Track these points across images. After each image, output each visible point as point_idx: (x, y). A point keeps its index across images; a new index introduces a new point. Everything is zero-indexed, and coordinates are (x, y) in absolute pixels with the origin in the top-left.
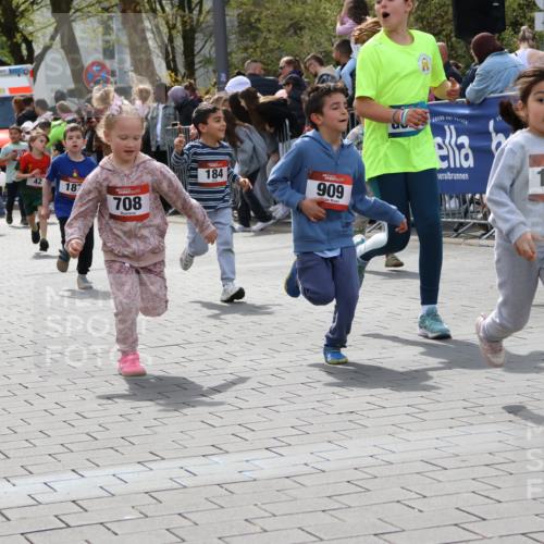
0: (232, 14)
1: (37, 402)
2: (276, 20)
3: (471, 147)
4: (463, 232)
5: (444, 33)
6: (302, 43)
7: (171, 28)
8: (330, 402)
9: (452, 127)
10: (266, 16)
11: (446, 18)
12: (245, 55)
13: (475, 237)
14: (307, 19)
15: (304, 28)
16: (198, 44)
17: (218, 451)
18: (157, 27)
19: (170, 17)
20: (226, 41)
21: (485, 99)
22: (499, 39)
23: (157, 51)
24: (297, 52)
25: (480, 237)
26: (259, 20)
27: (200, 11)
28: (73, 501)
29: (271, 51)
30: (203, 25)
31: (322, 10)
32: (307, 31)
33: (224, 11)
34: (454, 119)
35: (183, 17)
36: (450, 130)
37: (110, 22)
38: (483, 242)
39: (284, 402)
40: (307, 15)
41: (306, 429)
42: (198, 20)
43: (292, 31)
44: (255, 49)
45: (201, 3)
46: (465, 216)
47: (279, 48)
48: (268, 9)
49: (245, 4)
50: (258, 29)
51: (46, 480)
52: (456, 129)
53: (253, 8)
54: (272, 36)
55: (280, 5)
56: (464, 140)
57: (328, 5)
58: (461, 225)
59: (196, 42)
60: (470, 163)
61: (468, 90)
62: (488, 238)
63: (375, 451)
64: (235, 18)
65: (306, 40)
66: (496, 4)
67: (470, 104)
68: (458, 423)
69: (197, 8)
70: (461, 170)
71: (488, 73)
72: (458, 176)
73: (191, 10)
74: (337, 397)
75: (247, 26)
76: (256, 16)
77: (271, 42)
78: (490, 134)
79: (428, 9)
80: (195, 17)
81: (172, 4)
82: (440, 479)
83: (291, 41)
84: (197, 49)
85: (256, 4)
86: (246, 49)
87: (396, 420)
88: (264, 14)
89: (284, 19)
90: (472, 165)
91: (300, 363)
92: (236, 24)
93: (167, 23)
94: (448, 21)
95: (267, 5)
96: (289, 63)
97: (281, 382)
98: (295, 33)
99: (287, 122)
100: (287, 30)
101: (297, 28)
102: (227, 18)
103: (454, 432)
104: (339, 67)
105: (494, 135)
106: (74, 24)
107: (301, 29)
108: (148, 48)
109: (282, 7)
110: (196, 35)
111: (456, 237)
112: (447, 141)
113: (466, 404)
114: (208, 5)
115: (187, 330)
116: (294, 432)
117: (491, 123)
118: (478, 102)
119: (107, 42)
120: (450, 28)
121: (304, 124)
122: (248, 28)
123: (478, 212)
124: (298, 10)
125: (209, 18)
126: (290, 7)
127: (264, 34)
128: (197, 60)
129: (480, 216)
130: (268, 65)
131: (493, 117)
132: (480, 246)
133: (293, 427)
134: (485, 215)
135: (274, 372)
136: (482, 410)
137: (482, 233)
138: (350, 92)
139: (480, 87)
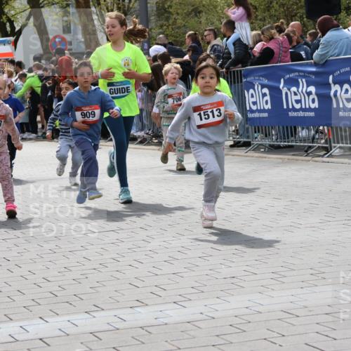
0: (152, 2)
2: (183, 6)
3: (317, 94)
4: (311, 153)
6: (200, 22)
8: (217, 270)
9: (304, 80)
14: (204, 6)
15: (202, 11)
19: (109, 4)
20: (148, 21)
24: (197, 29)
25: (323, 156)
26: (170, 7)
30: (132, 9)
32: (204, 14)
34: (306, 75)
35: (118, 4)
36: (303, 82)
38: (325, 159)
39: (186, 270)
41: (201, 289)
42: (128, 6)
43: (193, 13)
44: (168, 26)
46: (313, 142)
47: (185, 25)
54: (180, 17)
56: (312, 89)
58: (310, 147)
60: (316, 105)
61: (315, 54)
62: (328, 157)
63: (249, 304)
64: (154, 5)
65: (203, 20)
68: (306, 285)
70: (310, 110)
71: (329, 42)
72: (308, 114)
74: (223, 266)
76: (168, 4)
77: (179, 21)
83: (193, 21)
86: (162, 27)
87: (264, 283)
88: (174, 2)
89: (188, 5)
90: (317, 107)
91: (198, 243)
94: (302, 6)
97: (184, 256)
98: (196, 15)
99: (190, 77)
100: (190, 13)
103: (304, 291)
104: (226, 38)
105: (332, 85)
107: (199, 13)
111: (306, 156)
112: (300, 90)
113: (312, 271)
117: (331, 77)
122: (163, 11)
123: (322, 139)
125: (136, 5)
131: (332, 73)
132: (323, 162)
133: (193, 287)
134: (326, 141)
135: (180, 249)
136: (324, 275)
137: (324, 153)
138: (233, 56)
139: (323, 53)
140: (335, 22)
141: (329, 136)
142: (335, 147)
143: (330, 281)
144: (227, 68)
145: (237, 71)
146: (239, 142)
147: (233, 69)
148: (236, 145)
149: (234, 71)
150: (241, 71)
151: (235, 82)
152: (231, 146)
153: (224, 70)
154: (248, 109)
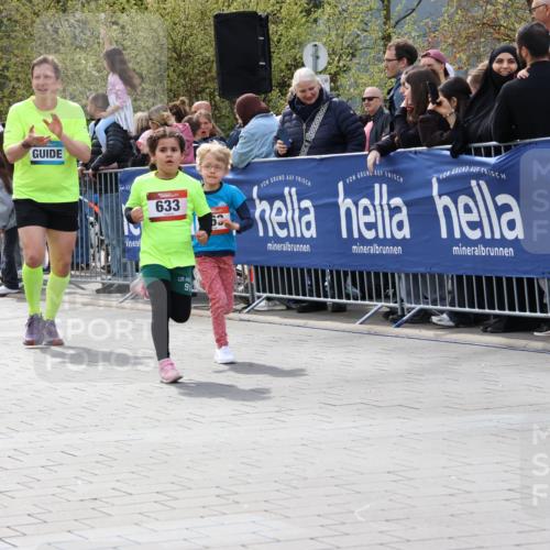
5: (207, 91)
8: (71, 487)
10: (15, 64)
11: (208, 75)
13: (236, 311)
21: (249, 164)
22: (264, 101)
25: (240, 311)
26: (6, 68)
38: (244, 316)
39: (19, 487)
41: (44, 517)
48: (17, 56)
50: (6, 77)
54: (21, 85)
62: (248, 312)
66: (262, 63)
68: (210, 512)
71: (253, 135)
74: (79, 482)
76: (3, 64)
78: (253, 200)
79: (190, 66)
87: (144, 508)
88: (13, 60)
91: (40, 444)
94: (213, 79)
95: (16, 52)
97: (19, 464)
103: (205, 522)
104: (93, 122)
105: (257, 202)
113: (218, 492)
116: (32, 520)
117: (255, 189)
118: (242, 166)
120: (214, 85)
123: (240, 284)
127: (12, 83)
129: (241, 288)
131: (258, 183)
132: (241, 320)
133: (29, 515)
134: (246, 287)
135: (11, 453)
136: (236, 498)
137: (243, 305)
138: (104, 150)
139: (244, 151)
140: (263, 105)
141: (251, 279)
142: (259, 297)
143: (246, 506)
144: (96, 169)
145: (111, 174)
146: (111, 285)
147: (104, 170)
148: (107, 290)
149: (105, 174)
150: (116, 174)
151: (106, 191)
152: (98, 291)
153: (90, 171)
154: (126, 233)
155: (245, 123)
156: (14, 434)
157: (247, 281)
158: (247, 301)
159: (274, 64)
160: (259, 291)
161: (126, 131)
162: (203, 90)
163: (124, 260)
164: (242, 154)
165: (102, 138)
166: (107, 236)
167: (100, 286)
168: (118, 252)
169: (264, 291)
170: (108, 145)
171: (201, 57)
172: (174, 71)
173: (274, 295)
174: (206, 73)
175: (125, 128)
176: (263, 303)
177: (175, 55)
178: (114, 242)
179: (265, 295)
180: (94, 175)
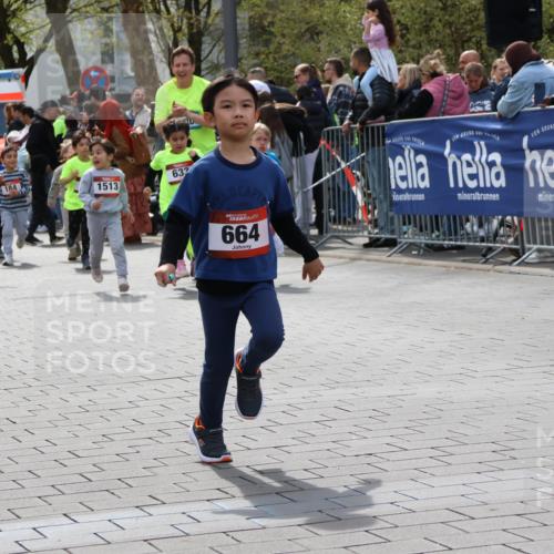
0: (243, 16)
1: (26, 438)
2: (292, 23)
3: (503, 165)
4: (492, 258)
5: (474, 39)
6: (319, 50)
7: (177, 31)
8: (345, 443)
9: (482, 143)
10: (280, 20)
11: (475, 24)
12: (256, 61)
13: (505, 263)
14: (325, 24)
15: (322, 33)
16: (205, 48)
17: (224, 495)
18: (161, 29)
19: (175, 19)
20: (237, 45)
21: (519, 113)
22: (534, 47)
23: (161, 55)
24: (313, 59)
25: (510, 264)
26: (272, 23)
27: (208, 13)
28: (65, 549)
29: (285, 57)
30: (211, 28)
31: (341, 13)
32: (324, 35)
33: (235, 13)
34: (486, 135)
35: (189, 19)
36: (480, 146)
37: (110, 24)
38: (514, 268)
39: (295, 442)
40: (325, 18)
41: (320, 472)
42: (206, 23)
43: (308, 35)
44: (267, 55)
45: (209, 4)
46: (495, 241)
47: (294, 54)
48: (282, 12)
49: (258, 6)
50: (271, 33)
51: (36, 526)
52: (487, 145)
53: (266, 11)
54: (287, 41)
55: (296, 7)
56: (496, 157)
57: (348, 8)
58: (490, 250)
59: (203, 46)
60: (502, 182)
61: (500, 102)
62: (519, 265)
63: (397, 498)
64: (247, 21)
65: (323, 45)
66: (532, 10)
67: (501, 119)
68: (486, 468)
69: (205, 10)
70: (492, 190)
71: (523, 83)
72: (487, 197)
73: (198, 12)
74: (354, 437)
75: (260, 30)
76: (269, 19)
77: (285, 47)
78: (523, 150)
79: (456, 15)
80: (202, 20)
81: (177, 5)
82: (466, 529)
83: (307, 48)
84: (204, 54)
85: (269, 6)
86: (257, 55)
87: (420, 464)
88: (279, 16)
89: (301, 22)
90: (504, 185)
91: (314, 399)
92: (247, 27)
93: (172, 25)
94: (480, 27)
95: (282, 7)
96: (304, 71)
97: (293, 420)
98: (312, 38)
99: (301, 134)
100: (303, 35)
101: (313, 32)
102: (238, 21)
103: (482, 477)
104: (357, 77)
105: (527, 152)
106: (70, 26)
107: (317, 34)
108: (151, 53)
109: (298, 10)
110: (204, 39)
111: (485, 263)
112: (477, 158)
113: (494, 447)
114: (216, 6)
115: (190, 361)
116: (308, 475)
117: (525, 139)
118: (510, 116)
119: (106, 45)
120: (482, 34)
121: (320, 138)
122: (260, 31)
123: (509, 236)
124: (315, 12)
125: (218, 20)
126: (306, 9)
127: (279, 39)
128: (203, 66)
129: (511, 240)
130: (281, 72)
131: (528, 132)
132: (511, 273)
133: (306, 470)
134: (516, 239)
135: (286, 408)
136: (513, 453)
137: (514, 258)
138: (370, 103)
139: (514, 100)
140: (534, 52)
141: (521, 230)
142: (529, 249)
143: (523, 462)
144: (363, 123)
145: (378, 127)
146: (378, 239)
147: (371, 124)
148: (373, 244)
149: (373, 128)
150: (383, 127)
151: (373, 145)
152: (366, 246)
153: (358, 125)
154: (393, 187)
155: (515, 71)
156: (287, 390)
157: (517, 233)
158: (517, 254)
159: (544, 9)
160: (529, 242)
161: (390, 84)
162: (469, 39)
163: (391, 214)
164: (512, 104)
165: (368, 92)
166: (374, 189)
167: (367, 241)
168: (385, 205)
169: (535, 243)
170: (374, 99)
171: (467, 5)
172: (440, 21)
173: (545, 247)
174: (472, 22)
175: (389, 80)
176: (534, 255)
177: (440, 5)
178: (382, 196)
179: (535, 247)
180: (361, 129)
